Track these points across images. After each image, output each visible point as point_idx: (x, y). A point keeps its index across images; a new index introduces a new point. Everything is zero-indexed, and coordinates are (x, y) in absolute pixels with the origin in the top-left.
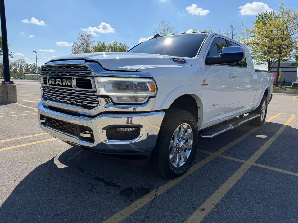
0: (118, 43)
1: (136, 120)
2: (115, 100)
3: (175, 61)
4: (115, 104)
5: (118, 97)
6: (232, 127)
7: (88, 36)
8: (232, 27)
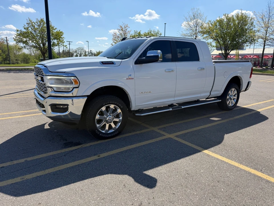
0: (152, 31)
1: (68, 101)
2: (55, 89)
4: (55, 91)
5: (57, 87)
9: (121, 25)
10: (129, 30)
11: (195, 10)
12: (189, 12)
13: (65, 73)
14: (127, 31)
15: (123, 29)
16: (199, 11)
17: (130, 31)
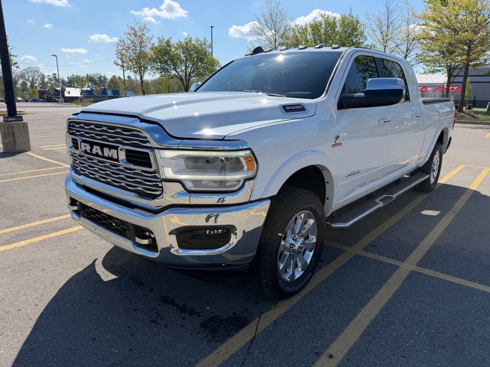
0: (193, 39)
1: (224, 219)
2: (190, 186)
3: (287, 111)
4: (190, 192)
5: (194, 182)
6: (381, 205)
7: (142, 28)
8: (388, 8)
9: (133, 26)
10: (148, 35)
11: (273, 4)
12: (262, 7)
13: (223, 140)
14: (145, 38)
15: (138, 34)
16: (280, 7)
17: (152, 38)
